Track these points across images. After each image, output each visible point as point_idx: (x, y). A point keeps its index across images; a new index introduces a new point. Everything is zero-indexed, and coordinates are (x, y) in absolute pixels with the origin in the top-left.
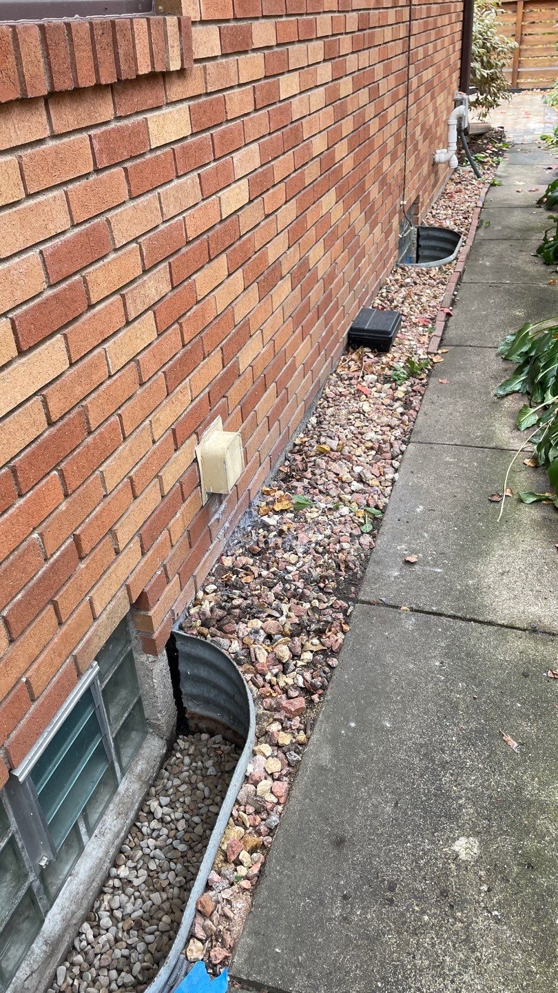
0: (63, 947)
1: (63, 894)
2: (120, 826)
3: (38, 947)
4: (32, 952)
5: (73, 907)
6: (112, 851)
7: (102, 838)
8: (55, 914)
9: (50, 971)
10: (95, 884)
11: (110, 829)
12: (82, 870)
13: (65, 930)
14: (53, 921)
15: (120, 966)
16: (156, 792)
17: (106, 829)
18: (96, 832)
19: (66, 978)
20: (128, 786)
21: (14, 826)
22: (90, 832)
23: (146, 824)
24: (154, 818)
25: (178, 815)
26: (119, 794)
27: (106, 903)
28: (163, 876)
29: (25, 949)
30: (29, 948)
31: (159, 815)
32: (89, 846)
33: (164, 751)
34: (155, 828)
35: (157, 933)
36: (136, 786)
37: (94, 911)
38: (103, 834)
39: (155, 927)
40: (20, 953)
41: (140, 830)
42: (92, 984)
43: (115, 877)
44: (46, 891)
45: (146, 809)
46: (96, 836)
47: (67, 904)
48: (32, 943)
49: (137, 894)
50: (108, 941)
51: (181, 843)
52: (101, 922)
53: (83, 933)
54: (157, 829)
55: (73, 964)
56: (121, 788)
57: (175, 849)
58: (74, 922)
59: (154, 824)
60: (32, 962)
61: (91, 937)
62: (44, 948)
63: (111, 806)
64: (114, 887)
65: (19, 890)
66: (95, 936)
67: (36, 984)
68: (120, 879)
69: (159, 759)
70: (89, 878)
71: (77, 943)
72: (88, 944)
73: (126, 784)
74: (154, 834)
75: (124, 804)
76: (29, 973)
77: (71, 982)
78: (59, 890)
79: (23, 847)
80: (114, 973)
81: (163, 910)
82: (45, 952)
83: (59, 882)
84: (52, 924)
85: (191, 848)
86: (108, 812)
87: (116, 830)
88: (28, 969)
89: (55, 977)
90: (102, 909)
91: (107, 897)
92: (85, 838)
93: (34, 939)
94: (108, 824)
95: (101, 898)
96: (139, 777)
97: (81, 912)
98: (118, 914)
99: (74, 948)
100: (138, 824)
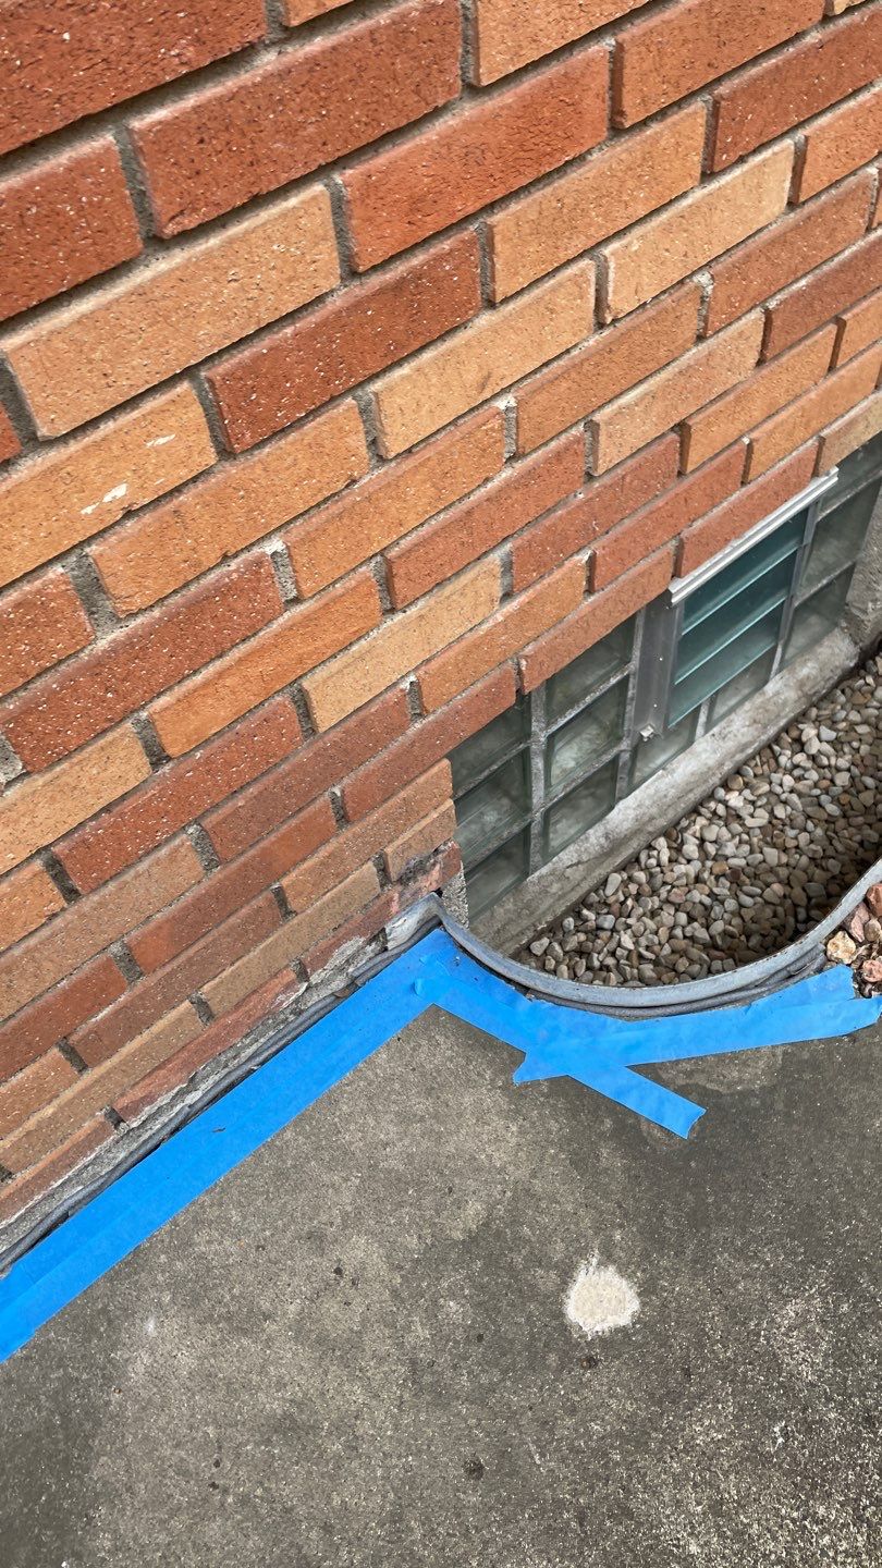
0: (626, 853)
1: (647, 787)
2: (749, 738)
3: (595, 837)
4: (586, 838)
5: (654, 810)
6: (728, 766)
7: (721, 743)
8: (627, 808)
9: (600, 872)
10: (691, 796)
11: (735, 736)
12: (680, 770)
13: (635, 833)
14: (624, 814)
15: (695, 913)
16: (818, 716)
17: (730, 732)
18: (715, 730)
19: (617, 891)
20: (782, 691)
21: (634, 665)
22: (709, 725)
23: (789, 753)
24: (802, 751)
25: (843, 762)
26: (764, 693)
27: (697, 827)
28: (791, 833)
29: (578, 832)
30: (584, 833)
31: (813, 751)
32: (700, 743)
33: (852, 665)
34: (802, 764)
35: (759, 899)
36: (791, 695)
37: (678, 828)
38: (724, 738)
39: (759, 891)
40: (572, 831)
41: (776, 759)
42: (648, 914)
43: (720, 801)
44: (631, 773)
45: (795, 733)
46: (713, 735)
47: (647, 803)
48: (590, 827)
49: (745, 837)
50: (687, 875)
51: (832, 803)
52: (685, 847)
53: (655, 849)
54: (802, 767)
55: (630, 879)
56: (770, 688)
57: (820, 805)
58: (650, 829)
59: (800, 758)
60: (583, 849)
61: (665, 858)
62: (603, 840)
63: (747, 706)
64: (714, 813)
65: (604, 752)
66: (670, 861)
67: (580, 878)
68: (727, 807)
69: (839, 672)
70: (687, 784)
71: (643, 857)
72: (659, 865)
73: (778, 686)
74: (797, 772)
75: (767, 711)
76: (575, 861)
77: (622, 898)
78: (644, 780)
79: (632, 699)
80: (683, 918)
81: (777, 875)
82: (602, 847)
83: (647, 770)
84: (621, 817)
85: (844, 816)
86: (740, 711)
87: (744, 740)
88: (576, 855)
89: (605, 883)
90: (690, 831)
91: (701, 821)
92: (700, 730)
93: (594, 824)
94: (734, 727)
95: (693, 818)
96: (801, 685)
97: (662, 822)
98: (711, 849)
99: (637, 860)
100: (776, 748)
